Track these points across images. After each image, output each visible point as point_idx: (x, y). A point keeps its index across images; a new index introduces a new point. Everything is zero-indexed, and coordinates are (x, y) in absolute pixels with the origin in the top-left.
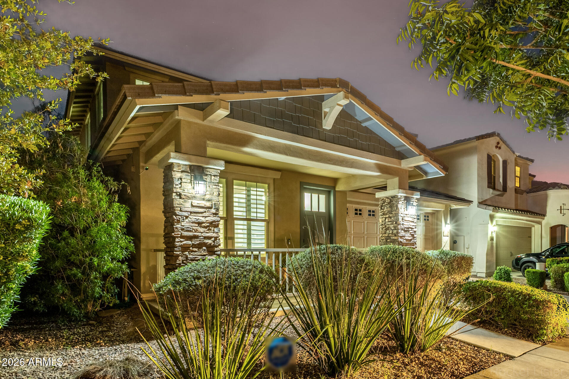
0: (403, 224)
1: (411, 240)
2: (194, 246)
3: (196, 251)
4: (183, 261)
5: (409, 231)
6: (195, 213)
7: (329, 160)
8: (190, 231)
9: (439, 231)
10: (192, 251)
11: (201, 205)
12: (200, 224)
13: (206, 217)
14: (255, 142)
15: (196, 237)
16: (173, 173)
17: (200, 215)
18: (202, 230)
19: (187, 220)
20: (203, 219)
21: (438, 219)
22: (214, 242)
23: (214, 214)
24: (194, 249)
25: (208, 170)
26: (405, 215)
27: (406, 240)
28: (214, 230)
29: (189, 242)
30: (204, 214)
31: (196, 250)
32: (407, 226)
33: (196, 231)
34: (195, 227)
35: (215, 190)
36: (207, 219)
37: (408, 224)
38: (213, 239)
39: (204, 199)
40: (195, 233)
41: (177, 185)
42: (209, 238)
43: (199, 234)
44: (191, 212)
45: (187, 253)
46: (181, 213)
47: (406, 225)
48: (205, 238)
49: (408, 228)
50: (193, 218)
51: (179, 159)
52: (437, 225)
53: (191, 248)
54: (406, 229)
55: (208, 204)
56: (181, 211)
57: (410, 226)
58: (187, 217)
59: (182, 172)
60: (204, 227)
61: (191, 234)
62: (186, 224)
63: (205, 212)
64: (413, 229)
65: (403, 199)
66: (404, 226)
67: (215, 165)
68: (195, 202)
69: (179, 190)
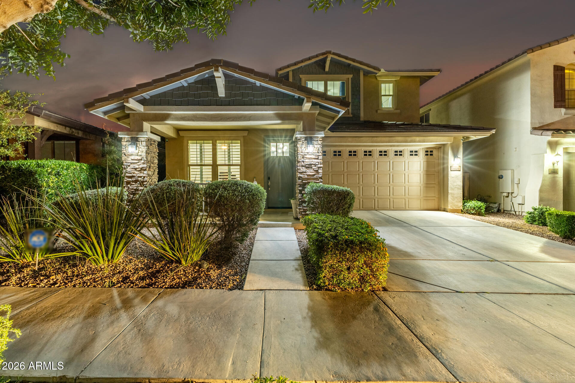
0: (303, 162)
1: (314, 175)
2: (133, 181)
3: (134, 185)
4: (127, 189)
5: (312, 167)
6: (133, 163)
7: (228, 119)
8: (131, 173)
9: (445, 166)
10: (132, 184)
11: (135, 159)
12: (136, 169)
13: (139, 165)
14: (172, 116)
15: (134, 177)
16: (122, 143)
17: (136, 164)
18: (137, 172)
19: (129, 168)
20: (137, 167)
21: (445, 153)
22: (143, 179)
23: (143, 163)
24: (133, 183)
25: (139, 138)
26: (307, 154)
27: (307, 175)
28: (143, 173)
29: (130, 180)
30: (138, 164)
31: (134, 183)
32: (308, 163)
33: (134, 173)
34: (133, 171)
35: (143, 149)
36: (140, 166)
37: (311, 161)
38: (142, 177)
39: (138, 155)
40: (133, 175)
41: (123, 149)
42: (141, 177)
43: (135, 175)
44: (131, 163)
45: (129, 185)
46: (126, 164)
47: (307, 161)
48: (139, 177)
49: (311, 165)
50: (132, 166)
51: (122, 135)
52: (444, 158)
53: (131, 183)
54: (307, 166)
55: (139, 158)
56: (126, 163)
57: (312, 163)
58: (129, 166)
59: (127, 141)
60: (138, 171)
61: (131, 175)
62: (129, 169)
63: (139, 162)
64: (317, 165)
65: (303, 140)
66: (305, 163)
67: (142, 135)
68: (133, 157)
69: (124, 152)
